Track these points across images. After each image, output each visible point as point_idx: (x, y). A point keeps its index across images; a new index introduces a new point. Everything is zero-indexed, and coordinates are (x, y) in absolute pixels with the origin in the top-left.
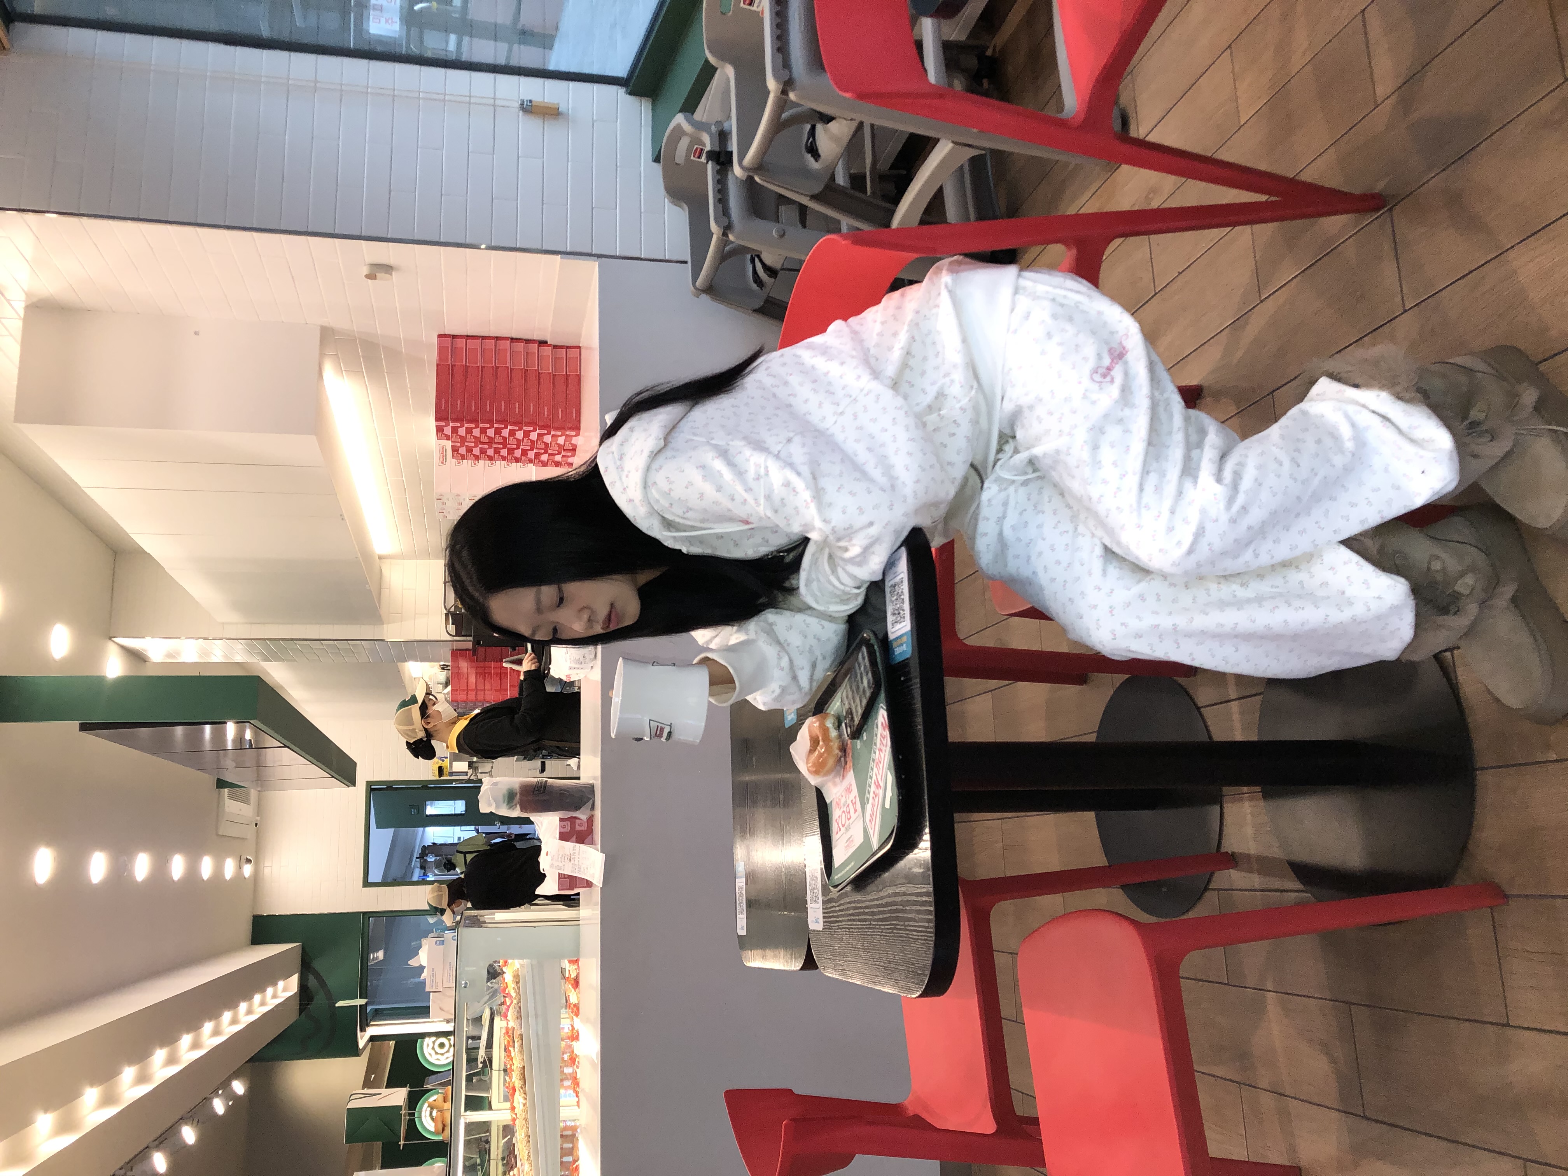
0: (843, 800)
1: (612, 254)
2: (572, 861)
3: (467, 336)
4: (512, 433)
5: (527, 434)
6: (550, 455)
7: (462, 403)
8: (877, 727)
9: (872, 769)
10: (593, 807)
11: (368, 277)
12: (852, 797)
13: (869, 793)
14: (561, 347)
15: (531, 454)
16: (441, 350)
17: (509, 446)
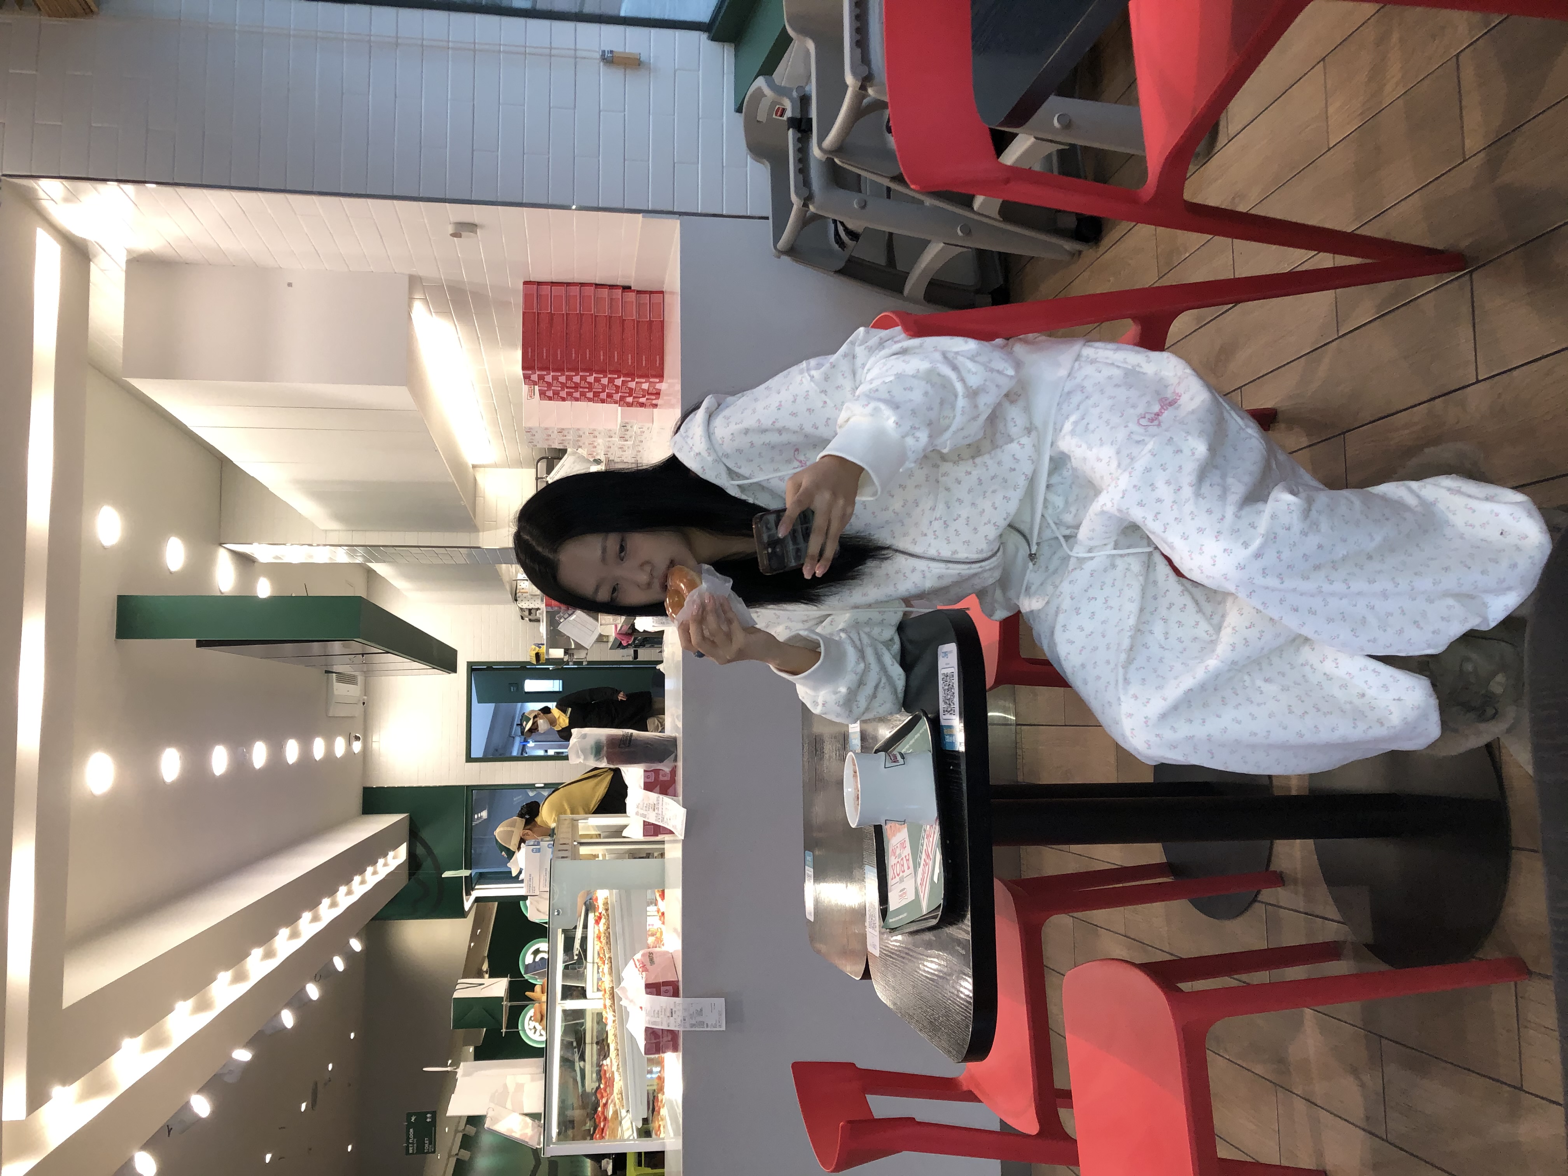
1: (695, 211)
2: (656, 811)
3: (552, 283)
4: (597, 380)
5: (611, 381)
6: (634, 397)
7: (548, 351)
9: (923, 839)
10: (675, 760)
11: (454, 235)
12: (906, 852)
13: (921, 858)
14: (645, 292)
15: (617, 397)
16: (527, 298)
17: (594, 390)
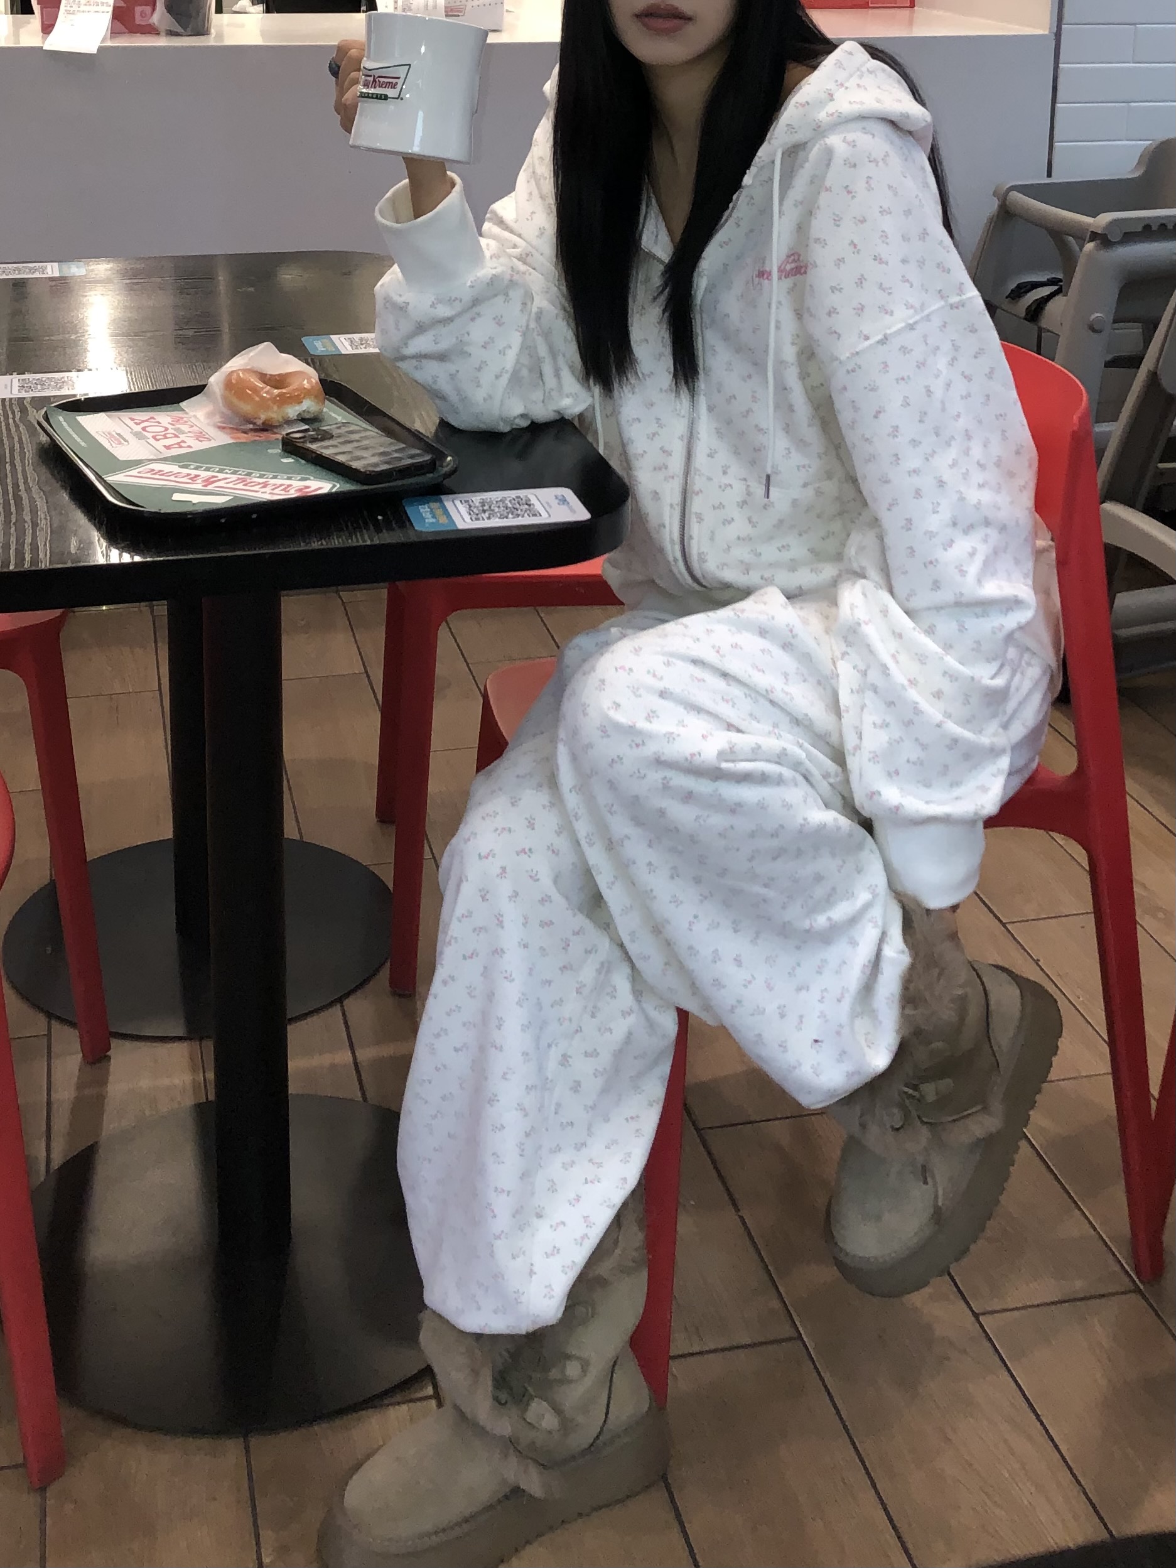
0: (185, 428)
8: (302, 479)
9: (234, 473)
12: (191, 441)
13: (197, 468)
